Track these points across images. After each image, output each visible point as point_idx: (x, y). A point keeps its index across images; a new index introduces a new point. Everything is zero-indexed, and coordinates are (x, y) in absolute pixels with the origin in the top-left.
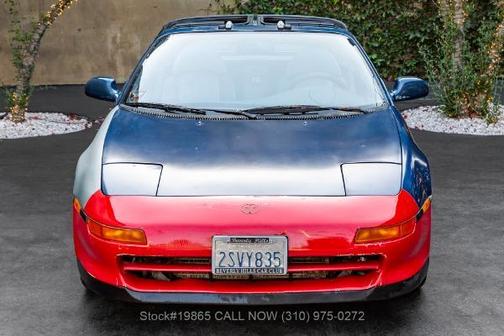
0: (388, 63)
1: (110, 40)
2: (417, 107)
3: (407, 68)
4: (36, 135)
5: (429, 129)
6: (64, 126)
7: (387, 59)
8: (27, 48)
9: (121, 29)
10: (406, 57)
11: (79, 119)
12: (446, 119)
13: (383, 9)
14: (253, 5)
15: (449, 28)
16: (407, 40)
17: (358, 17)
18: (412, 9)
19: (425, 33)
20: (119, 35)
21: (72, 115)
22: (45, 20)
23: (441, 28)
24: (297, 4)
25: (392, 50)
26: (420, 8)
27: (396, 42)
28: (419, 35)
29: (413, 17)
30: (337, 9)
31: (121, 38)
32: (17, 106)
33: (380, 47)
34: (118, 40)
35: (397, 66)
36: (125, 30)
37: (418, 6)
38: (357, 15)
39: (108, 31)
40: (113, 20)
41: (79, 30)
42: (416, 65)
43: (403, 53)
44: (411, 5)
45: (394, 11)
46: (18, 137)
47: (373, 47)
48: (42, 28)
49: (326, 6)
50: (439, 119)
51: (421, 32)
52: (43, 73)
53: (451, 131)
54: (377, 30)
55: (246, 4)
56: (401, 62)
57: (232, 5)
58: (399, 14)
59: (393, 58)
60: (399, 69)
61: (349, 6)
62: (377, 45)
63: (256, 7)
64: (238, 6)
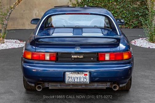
0: (128, 23)
1: (34, 14)
2: (139, 38)
3: (134, 24)
4: (8, 48)
5: (144, 47)
6: (18, 45)
7: (128, 21)
8: (5, 18)
9: (38, 10)
10: (134, 21)
11: (23, 42)
12: (150, 43)
13: (126, 4)
14: (83, 3)
15: (152, 12)
16: (134, 15)
17: (118, 7)
18: (137, 4)
19: (140, 12)
20: (37, 13)
21: (21, 40)
22: (12, 8)
23: (148, 12)
24: (97, 2)
25: (129, 18)
26: (139, 4)
27: (131, 15)
28: (138, 13)
29: (136, 7)
30: (111, 4)
31: (38, 14)
32: (1, 38)
33: (125, 17)
34: (37, 15)
35: (131, 24)
36: (39, 11)
37: (138, 3)
38: (118, 6)
39: (34, 11)
40: (36, 7)
41: (24, 11)
42: (138, 23)
43: (133, 19)
44: (136, 3)
45: (130, 5)
46: (2, 49)
47: (123, 17)
48: (10, 11)
49: (107, 3)
50: (148, 43)
51: (139, 12)
52: (12, 25)
53: (152, 48)
54: (124, 11)
55: (80, 2)
56: (132, 22)
57: (76, 3)
58: (132, 6)
59: (130, 21)
60: (132, 25)
61: (115, 3)
62: (124, 16)
63: (83, 4)
64: (78, 3)
